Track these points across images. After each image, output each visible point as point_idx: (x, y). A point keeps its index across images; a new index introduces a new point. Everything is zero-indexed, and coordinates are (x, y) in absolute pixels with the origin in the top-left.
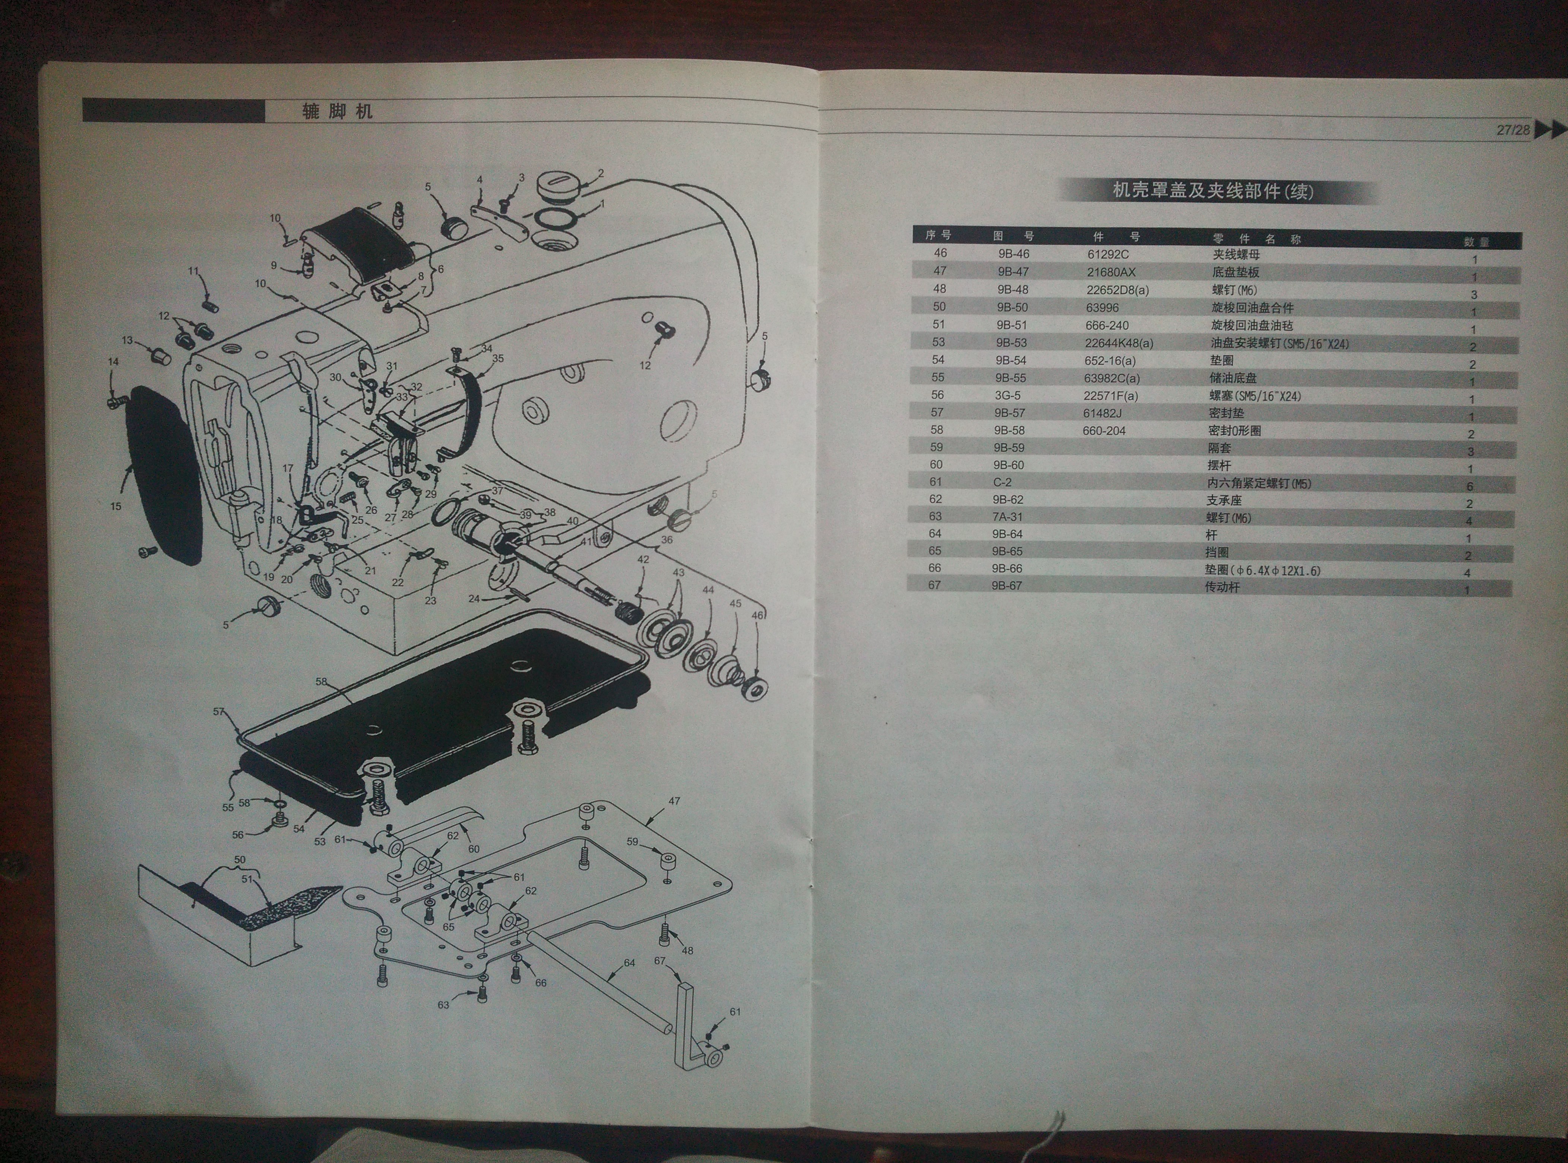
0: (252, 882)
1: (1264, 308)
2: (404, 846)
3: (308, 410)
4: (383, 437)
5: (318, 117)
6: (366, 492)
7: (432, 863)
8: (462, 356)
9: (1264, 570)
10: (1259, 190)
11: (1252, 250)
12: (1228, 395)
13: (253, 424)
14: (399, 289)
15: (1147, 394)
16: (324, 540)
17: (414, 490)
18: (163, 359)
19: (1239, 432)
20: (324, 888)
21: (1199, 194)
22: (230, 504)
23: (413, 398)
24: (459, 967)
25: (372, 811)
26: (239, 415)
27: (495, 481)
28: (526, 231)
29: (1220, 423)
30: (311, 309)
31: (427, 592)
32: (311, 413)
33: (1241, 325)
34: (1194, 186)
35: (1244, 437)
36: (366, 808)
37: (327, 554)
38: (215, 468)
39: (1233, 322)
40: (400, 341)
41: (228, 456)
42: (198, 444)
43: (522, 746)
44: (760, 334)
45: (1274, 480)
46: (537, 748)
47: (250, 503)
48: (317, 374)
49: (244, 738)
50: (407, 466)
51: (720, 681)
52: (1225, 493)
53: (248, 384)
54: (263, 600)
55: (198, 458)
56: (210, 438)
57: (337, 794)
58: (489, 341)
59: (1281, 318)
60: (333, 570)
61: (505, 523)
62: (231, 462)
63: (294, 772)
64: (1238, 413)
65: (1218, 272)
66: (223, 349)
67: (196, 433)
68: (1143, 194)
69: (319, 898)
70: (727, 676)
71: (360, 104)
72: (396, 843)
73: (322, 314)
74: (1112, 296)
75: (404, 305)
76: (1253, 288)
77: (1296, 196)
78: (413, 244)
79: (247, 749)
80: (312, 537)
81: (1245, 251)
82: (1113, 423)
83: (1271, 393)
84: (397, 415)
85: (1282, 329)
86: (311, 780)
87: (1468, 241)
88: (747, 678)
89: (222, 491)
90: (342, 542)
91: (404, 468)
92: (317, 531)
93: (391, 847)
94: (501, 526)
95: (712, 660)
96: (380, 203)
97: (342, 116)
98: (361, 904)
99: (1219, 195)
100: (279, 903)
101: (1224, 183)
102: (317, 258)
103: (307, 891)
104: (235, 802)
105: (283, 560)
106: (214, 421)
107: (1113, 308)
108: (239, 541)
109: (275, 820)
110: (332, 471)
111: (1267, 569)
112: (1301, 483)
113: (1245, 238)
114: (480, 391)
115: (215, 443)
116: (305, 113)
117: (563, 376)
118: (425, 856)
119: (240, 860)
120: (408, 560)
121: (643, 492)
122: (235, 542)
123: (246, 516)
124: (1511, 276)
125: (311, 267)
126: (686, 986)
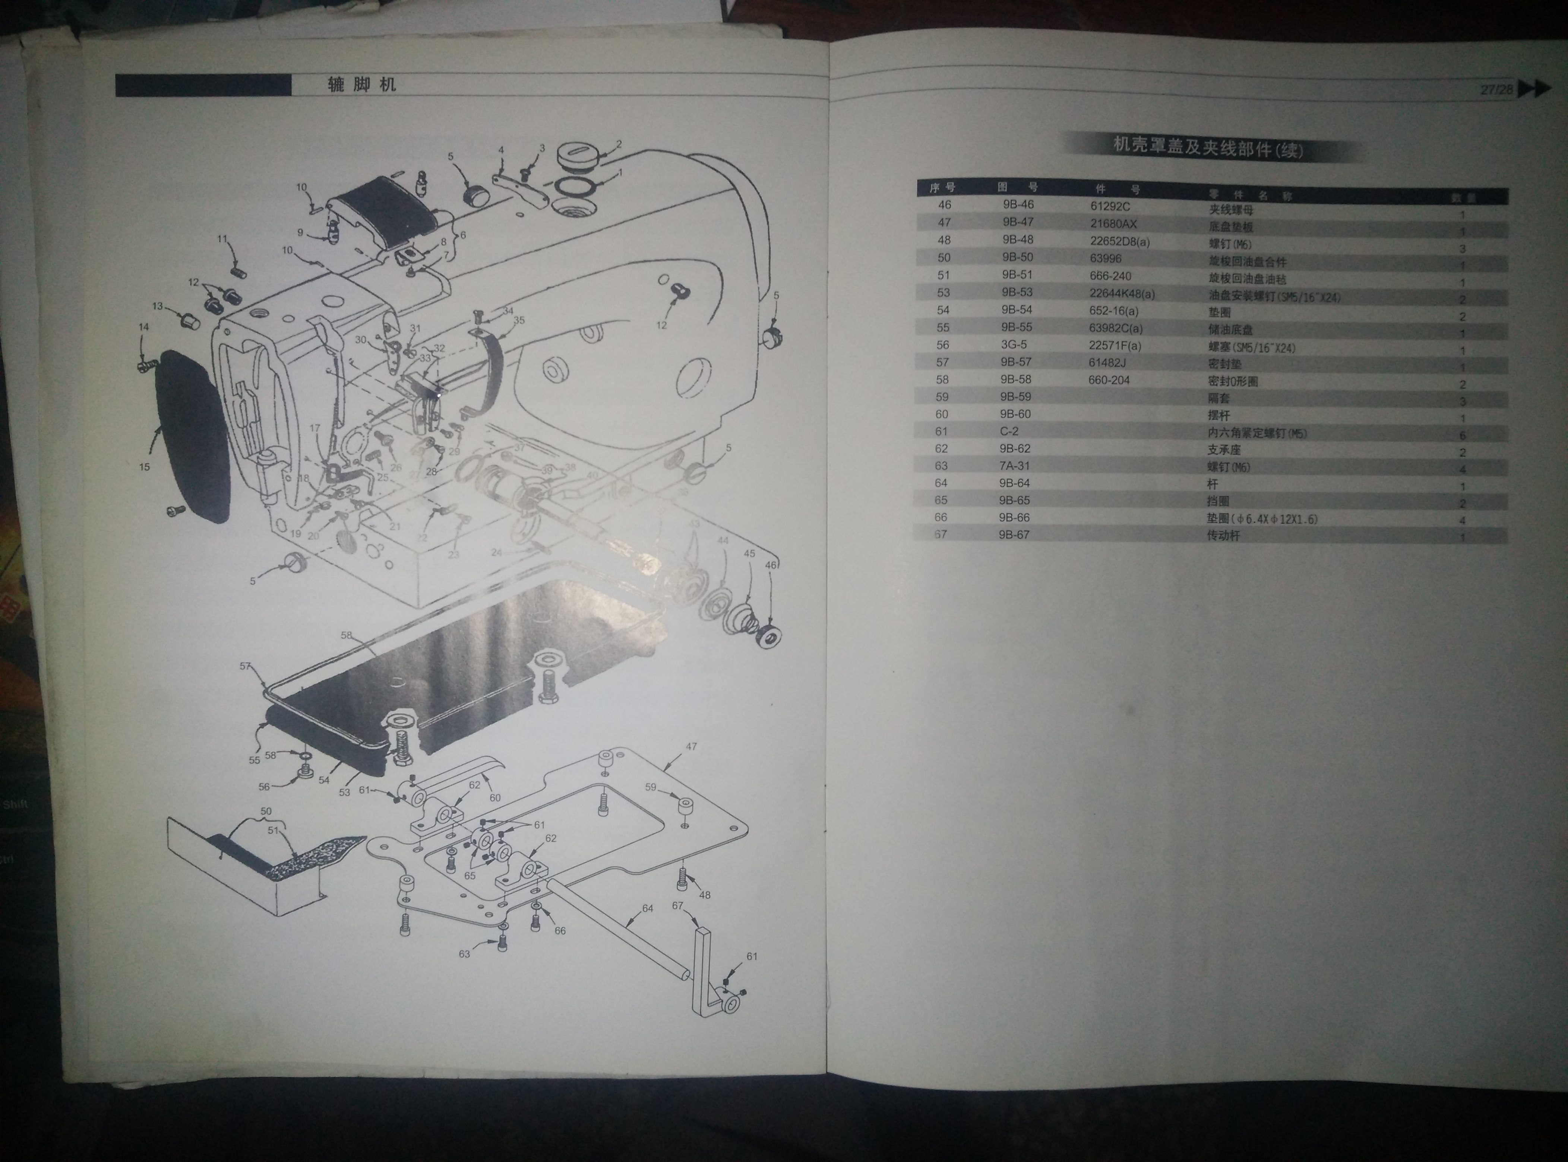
0: (278, 832)
1: (1258, 262)
2: (427, 796)
3: (334, 371)
4: (407, 397)
5: (343, 90)
6: (391, 450)
7: (454, 812)
8: (484, 319)
9: (1263, 519)
10: (1251, 147)
11: (1246, 206)
12: (1226, 347)
13: (281, 386)
14: (423, 255)
15: (1149, 344)
16: (350, 497)
17: (437, 448)
18: (192, 324)
19: (1237, 382)
20: (348, 838)
21: (1195, 151)
22: (258, 463)
23: (435, 359)
24: (479, 916)
25: (395, 761)
26: (266, 377)
27: (517, 438)
28: (546, 198)
29: (1219, 374)
30: (337, 274)
31: (450, 547)
32: (337, 375)
33: (1237, 278)
34: (1191, 143)
35: (1242, 388)
36: (389, 758)
37: (353, 511)
38: (243, 428)
39: (1229, 275)
40: (423, 304)
41: (256, 417)
42: (226, 405)
43: (543, 696)
44: (772, 292)
45: (1272, 430)
46: (558, 698)
47: (277, 462)
48: (342, 336)
49: (270, 691)
50: (430, 424)
51: (735, 629)
52: (1224, 442)
53: (275, 347)
54: (290, 556)
55: (227, 419)
56: (238, 400)
57: (361, 745)
58: (510, 304)
59: (1275, 272)
60: (359, 526)
61: (527, 478)
62: (259, 423)
63: (320, 725)
64: (1236, 364)
65: (1214, 226)
66: (251, 313)
67: (224, 395)
68: (1142, 148)
69: (344, 848)
70: (742, 624)
71: (384, 78)
72: (419, 792)
73: (347, 279)
74: (1115, 247)
75: (427, 270)
76: (1248, 243)
77: (1286, 155)
78: (436, 211)
79: (274, 702)
80: (338, 494)
81: (1239, 207)
82: (1119, 372)
83: (1267, 345)
84: (421, 375)
85: (1276, 283)
86: (336, 732)
87: (1455, 197)
88: (761, 626)
89: (250, 451)
90: (368, 499)
91: (428, 427)
92: (342, 488)
93: (414, 796)
94: (523, 483)
95: (727, 609)
96: (404, 172)
97: (366, 89)
98: (385, 853)
99: (1214, 153)
100: (305, 854)
101: (1218, 140)
102: (342, 226)
103: (332, 841)
104: (261, 755)
105: (310, 516)
106: (242, 384)
107: (1116, 259)
108: (267, 499)
109: (300, 772)
110: (358, 430)
111: (1266, 518)
112: (1297, 433)
113: (1239, 194)
114: (501, 351)
115: (243, 404)
116: (331, 86)
117: (582, 337)
118: (447, 806)
119: (266, 812)
120: (432, 516)
121: (660, 446)
122: (262, 500)
123: (273, 475)
124: (1498, 230)
125: (337, 234)
126: (704, 931)
